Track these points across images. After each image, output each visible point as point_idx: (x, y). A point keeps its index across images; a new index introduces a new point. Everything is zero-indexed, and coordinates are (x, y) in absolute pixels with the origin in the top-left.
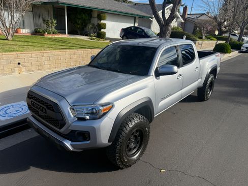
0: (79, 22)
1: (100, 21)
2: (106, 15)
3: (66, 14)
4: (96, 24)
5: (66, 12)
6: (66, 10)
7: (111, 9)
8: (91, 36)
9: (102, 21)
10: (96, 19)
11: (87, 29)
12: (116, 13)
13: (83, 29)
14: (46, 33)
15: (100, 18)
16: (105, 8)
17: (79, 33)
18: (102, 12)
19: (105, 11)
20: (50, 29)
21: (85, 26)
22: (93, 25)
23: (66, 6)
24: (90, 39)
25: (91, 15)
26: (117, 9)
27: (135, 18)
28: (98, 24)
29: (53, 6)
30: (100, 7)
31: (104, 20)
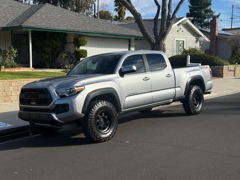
0: (49, 50)
1: (79, 47)
2: (86, 39)
3: (30, 41)
4: (72, 51)
5: (30, 38)
6: (30, 36)
7: (93, 31)
8: (65, 68)
9: (81, 48)
10: (73, 45)
11: (59, 60)
12: (100, 35)
13: (54, 60)
14: (3, 67)
15: (78, 43)
16: (85, 30)
17: (48, 66)
18: (80, 36)
19: (85, 34)
20: (7, 61)
21: (57, 55)
22: (68, 53)
23: (30, 30)
24: (64, 71)
25: (66, 41)
26: (101, 30)
27: (130, 40)
28: (76, 51)
29: (12, 31)
30: (77, 29)
31: (83, 45)
